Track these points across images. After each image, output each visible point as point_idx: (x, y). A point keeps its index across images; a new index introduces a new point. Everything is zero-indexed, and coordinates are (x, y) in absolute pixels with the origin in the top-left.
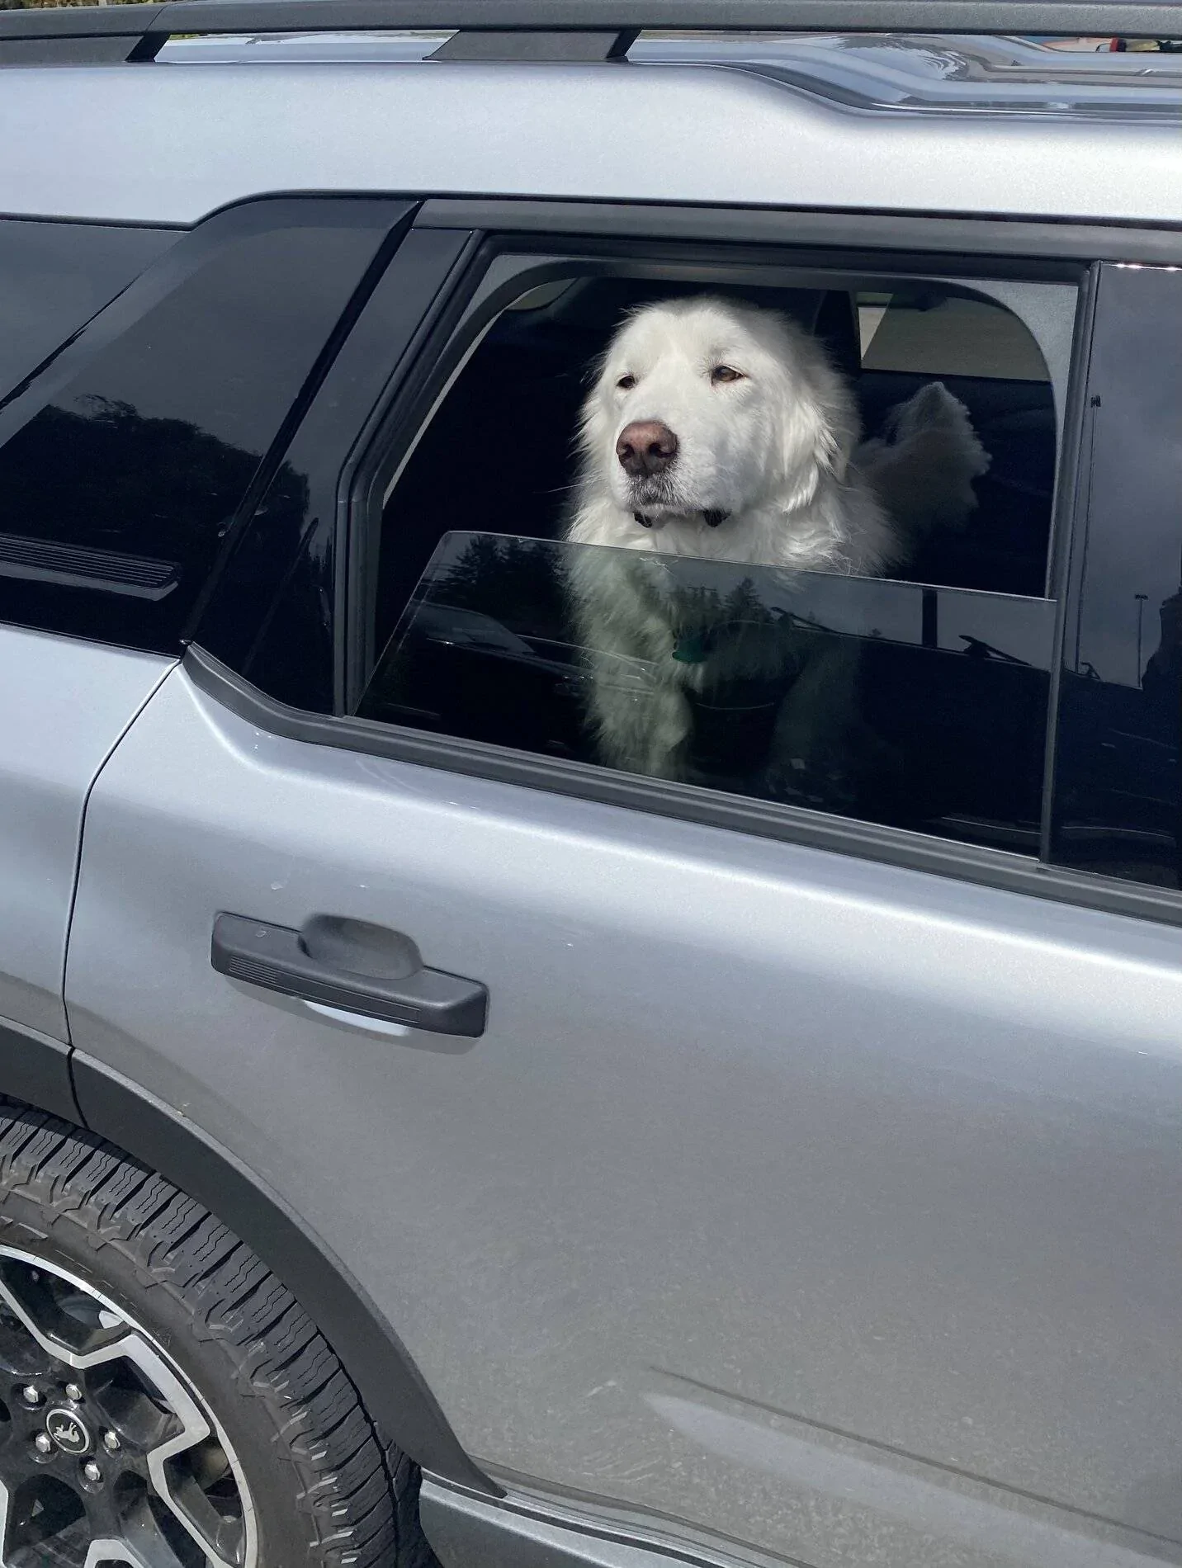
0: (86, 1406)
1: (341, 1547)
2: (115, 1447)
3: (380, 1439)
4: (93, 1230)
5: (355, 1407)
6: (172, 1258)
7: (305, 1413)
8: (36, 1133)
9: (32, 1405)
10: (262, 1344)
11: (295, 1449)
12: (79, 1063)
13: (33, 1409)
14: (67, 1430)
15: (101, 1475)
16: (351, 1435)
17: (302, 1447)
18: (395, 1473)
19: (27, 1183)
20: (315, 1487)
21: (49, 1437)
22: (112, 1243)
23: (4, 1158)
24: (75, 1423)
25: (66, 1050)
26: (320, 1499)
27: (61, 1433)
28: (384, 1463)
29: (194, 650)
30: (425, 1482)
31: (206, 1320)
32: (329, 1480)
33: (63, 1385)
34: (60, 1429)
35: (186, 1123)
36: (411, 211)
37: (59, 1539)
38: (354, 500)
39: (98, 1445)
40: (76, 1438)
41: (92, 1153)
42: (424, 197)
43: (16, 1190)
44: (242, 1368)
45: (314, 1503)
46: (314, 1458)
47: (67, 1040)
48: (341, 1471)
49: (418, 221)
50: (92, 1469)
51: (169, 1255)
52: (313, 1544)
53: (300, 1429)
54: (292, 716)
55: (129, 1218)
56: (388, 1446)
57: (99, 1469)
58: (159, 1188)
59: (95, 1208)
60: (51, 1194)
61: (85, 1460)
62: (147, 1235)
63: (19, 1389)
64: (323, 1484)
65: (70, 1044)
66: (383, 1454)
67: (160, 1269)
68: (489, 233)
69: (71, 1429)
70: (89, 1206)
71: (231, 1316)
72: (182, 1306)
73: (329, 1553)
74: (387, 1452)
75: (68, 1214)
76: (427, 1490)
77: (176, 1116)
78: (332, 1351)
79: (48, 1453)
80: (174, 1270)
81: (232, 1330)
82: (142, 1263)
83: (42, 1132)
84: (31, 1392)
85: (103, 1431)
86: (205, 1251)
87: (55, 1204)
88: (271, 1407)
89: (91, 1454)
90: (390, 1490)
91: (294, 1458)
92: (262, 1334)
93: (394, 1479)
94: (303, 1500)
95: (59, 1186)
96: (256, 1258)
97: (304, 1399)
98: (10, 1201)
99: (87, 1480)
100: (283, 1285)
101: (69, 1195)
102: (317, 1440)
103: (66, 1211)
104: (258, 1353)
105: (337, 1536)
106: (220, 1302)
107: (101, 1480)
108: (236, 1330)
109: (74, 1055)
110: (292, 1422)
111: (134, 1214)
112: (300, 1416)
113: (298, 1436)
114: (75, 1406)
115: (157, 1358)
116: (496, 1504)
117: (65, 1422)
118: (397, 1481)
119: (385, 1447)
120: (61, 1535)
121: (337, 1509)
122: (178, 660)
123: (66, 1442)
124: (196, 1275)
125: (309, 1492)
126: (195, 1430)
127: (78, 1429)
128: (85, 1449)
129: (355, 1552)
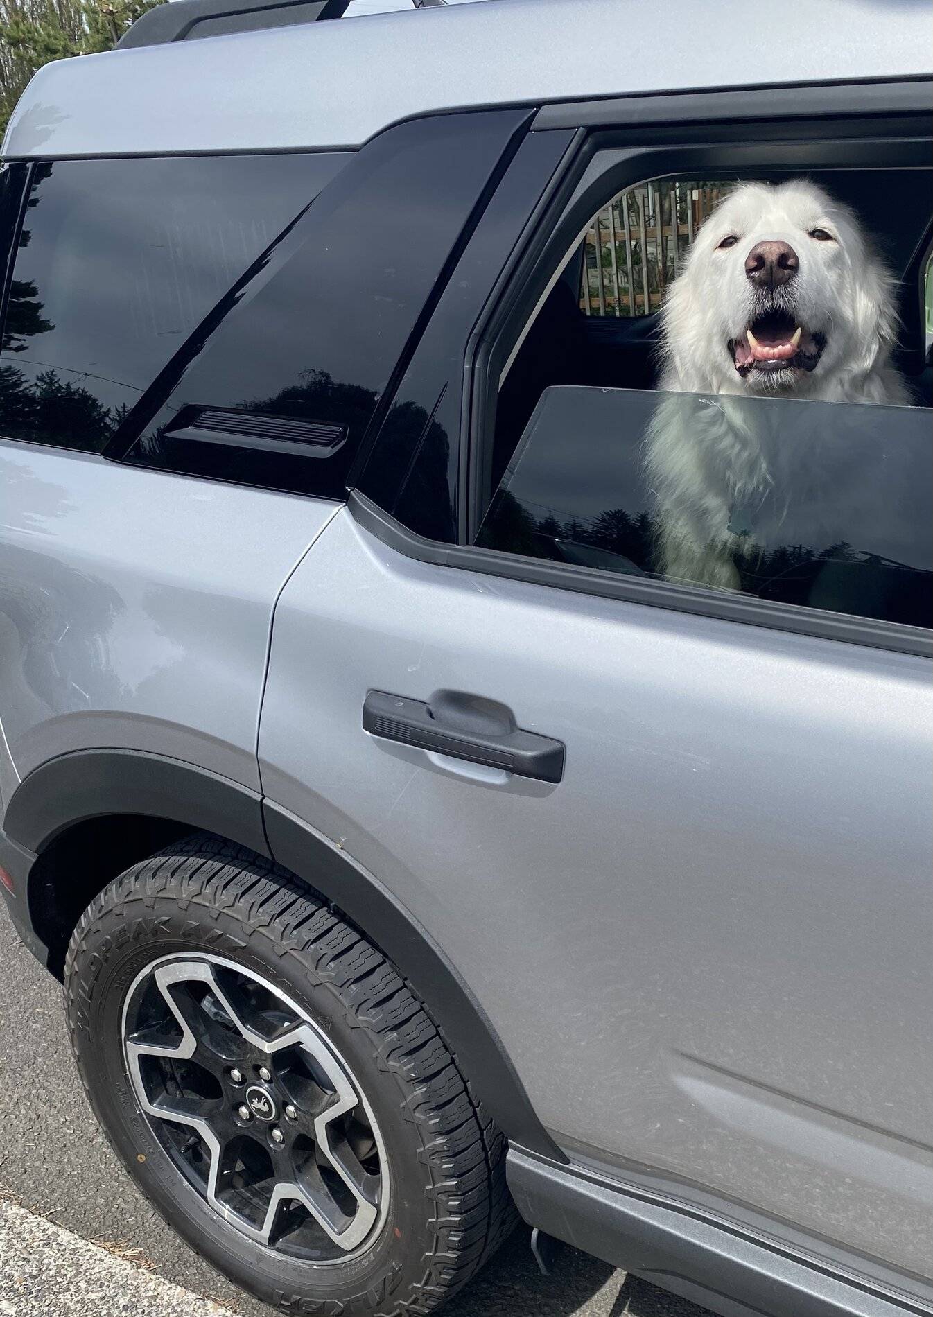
0: (273, 1085)
1: (447, 1192)
2: (292, 1116)
3: (480, 1121)
4: (278, 942)
5: (462, 1092)
6: (333, 966)
7: (425, 1089)
8: (239, 873)
9: (236, 1083)
10: (395, 1034)
11: (417, 1114)
12: (268, 807)
13: (237, 1087)
14: (260, 1102)
15: (283, 1138)
16: (457, 1112)
17: (422, 1114)
18: (490, 1149)
19: (233, 906)
20: (431, 1144)
21: (249, 1109)
22: (291, 952)
23: (217, 887)
24: (266, 1097)
25: (259, 798)
26: (435, 1153)
27: (256, 1104)
28: (482, 1138)
29: (356, 495)
30: (511, 1150)
31: (356, 1012)
32: (441, 1140)
33: (257, 1068)
34: (255, 1101)
35: (343, 854)
36: (530, 116)
37: (255, 1189)
38: (476, 366)
39: (281, 1115)
40: (266, 1109)
41: (279, 889)
42: (539, 104)
43: (225, 911)
44: (381, 1050)
45: (430, 1156)
46: (431, 1122)
47: (260, 791)
48: (449, 1136)
49: (535, 125)
50: (277, 1133)
51: (330, 964)
52: (428, 1187)
53: (421, 1100)
54: (427, 545)
55: (303, 935)
56: (486, 1127)
57: (282, 1133)
58: (325, 918)
59: (280, 926)
60: (249, 914)
61: (273, 1126)
62: (315, 949)
63: (228, 1070)
64: (435, 1143)
65: (263, 795)
66: (481, 1131)
67: (324, 973)
68: (591, 130)
69: (263, 1101)
70: (275, 925)
71: (373, 1011)
72: (340, 1002)
73: (439, 1195)
74: (485, 1132)
75: (261, 929)
76: (512, 1156)
77: (336, 848)
78: (447, 1049)
79: (246, 1120)
80: (334, 974)
81: (374, 1021)
82: (312, 967)
83: (244, 872)
84: (236, 1073)
85: (285, 1104)
86: (357, 964)
87: (252, 921)
88: (402, 1083)
89: (277, 1122)
90: (486, 1159)
91: (416, 1122)
92: (396, 1028)
93: (489, 1153)
94: (421, 1153)
95: (254, 909)
96: (394, 975)
97: (425, 1078)
98: (220, 918)
99: (274, 1141)
100: (412, 996)
101: (264, 914)
102: (433, 1109)
103: (259, 927)
104: (392, 1040)
105: (445, 1184)
106: (366, 1000)
107: (283, 1142)
108: (376, 1022)
109: (264, 801)
110: (415, 1094)
111: (306, 933)
112: (421, 1090)
113: (419, 1105)
114: (266, 1086)
115: (321, 1044)
116: (562, 1169)
117: (259, 1096)
118: (491, 1155)
119: (483, 1128)
120: (256, 1186)
121: (446, 1163)
122: (344, 504)
123: (258, 1110)
124: (349, 979)
125: (426, 1147)
126: (347, 1099)
127: (268, 1101)
128: (272, 1118)
129: (459, 1198)
